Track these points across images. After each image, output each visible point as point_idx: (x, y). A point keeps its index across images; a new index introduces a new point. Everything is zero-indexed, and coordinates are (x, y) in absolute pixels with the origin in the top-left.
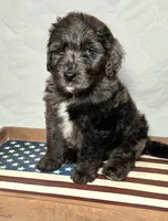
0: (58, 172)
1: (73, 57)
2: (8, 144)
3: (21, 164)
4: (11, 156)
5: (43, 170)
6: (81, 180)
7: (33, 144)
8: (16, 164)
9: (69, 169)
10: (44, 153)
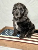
0: (16, 36)
1: (18, 11)
2: (6, 30)
3: (9, 34)
4: (7, 33)
5: (13, 36)
6: (21, 38)
7: (11, 30)
8: (8, 34)
9: (19, 36)
10: (13, 32)
